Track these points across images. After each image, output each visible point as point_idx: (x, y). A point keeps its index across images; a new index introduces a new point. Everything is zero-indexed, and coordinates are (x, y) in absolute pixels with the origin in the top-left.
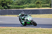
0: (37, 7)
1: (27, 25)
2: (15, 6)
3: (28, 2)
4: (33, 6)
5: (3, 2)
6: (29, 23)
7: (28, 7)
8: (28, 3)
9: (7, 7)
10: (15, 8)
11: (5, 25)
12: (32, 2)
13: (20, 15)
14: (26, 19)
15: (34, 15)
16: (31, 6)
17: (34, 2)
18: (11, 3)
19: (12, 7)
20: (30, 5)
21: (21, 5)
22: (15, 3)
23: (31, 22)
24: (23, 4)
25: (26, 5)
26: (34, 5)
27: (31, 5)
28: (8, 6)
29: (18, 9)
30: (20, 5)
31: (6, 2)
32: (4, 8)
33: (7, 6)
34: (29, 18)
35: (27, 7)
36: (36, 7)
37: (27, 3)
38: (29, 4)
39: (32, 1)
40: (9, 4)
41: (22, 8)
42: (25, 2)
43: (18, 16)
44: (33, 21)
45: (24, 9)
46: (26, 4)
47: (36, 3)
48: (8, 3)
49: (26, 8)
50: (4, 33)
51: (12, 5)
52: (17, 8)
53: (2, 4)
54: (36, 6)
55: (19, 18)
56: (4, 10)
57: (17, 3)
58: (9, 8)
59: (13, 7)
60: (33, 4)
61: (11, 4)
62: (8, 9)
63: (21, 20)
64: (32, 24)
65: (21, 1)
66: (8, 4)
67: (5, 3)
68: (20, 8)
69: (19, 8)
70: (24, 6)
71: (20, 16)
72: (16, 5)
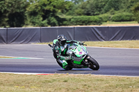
0: (136, 20)
1: (75, 67)
2: (78, 17)
3: (113, 6)
4: (125, 18)
5: (45, 5)
6: (80, 63)
7: (113, 21)
8: (113, 9)
9: (57, 20)
10: (77, 22)
11: (50, 70)
12: (122, 8)
13: (55, 41)
14: (71, 53)
15: (128, 41)
16: (120, 17)
17: (129, 7)
18: (66, 9)
19: (70, 20)
20: (117, 14)
21: (94, 15)
22: (77, 8)
23: (84, 59)
24: (99, 11)
25: (106, 15)
26: (128, 14)
27: (120, 14)
28: (60, 16)
29: (86, 25)
30: (92, 13)
31: (54, 7)
32: (49, 23)
33: (57, 18)
34: (79, 50)
35: (109, 19)
36: (134, 20)
37: (110, 8)
38: (116, 12)
39: (122, 4)
40: (63, 12)
41: (95, 21)
42: (105, 7)
43: (50, 46)
44: (89, 57)
45: (101, 26)
46: (106, 11)
47: (133, 8)
48: (59, 8)
49: (106, 22)
50: (50, 89)
51: (70, 14)
52: (83, 22)
53: (44, 10)
54: (133, 17)
55: (54, 51)
56: (49, 27)
57: (83, 8)
58: (61, 21)
59: (72, 20)
60: (125, 11)
61: (67, 11)
62: (60, 25)
63: (59, 56)
64: (85, 66)
65: (94, 5)
66: (60, 11)
67: (51, 10)
68: (91, 22)
69: (89, 22)
70: (101, 16)
71: (56, 45)
72: (80, 15)
